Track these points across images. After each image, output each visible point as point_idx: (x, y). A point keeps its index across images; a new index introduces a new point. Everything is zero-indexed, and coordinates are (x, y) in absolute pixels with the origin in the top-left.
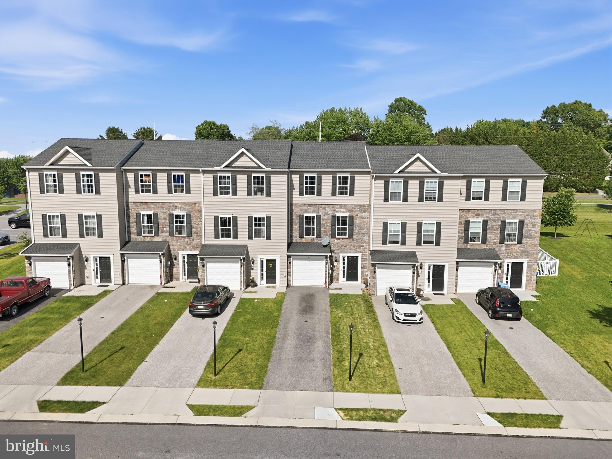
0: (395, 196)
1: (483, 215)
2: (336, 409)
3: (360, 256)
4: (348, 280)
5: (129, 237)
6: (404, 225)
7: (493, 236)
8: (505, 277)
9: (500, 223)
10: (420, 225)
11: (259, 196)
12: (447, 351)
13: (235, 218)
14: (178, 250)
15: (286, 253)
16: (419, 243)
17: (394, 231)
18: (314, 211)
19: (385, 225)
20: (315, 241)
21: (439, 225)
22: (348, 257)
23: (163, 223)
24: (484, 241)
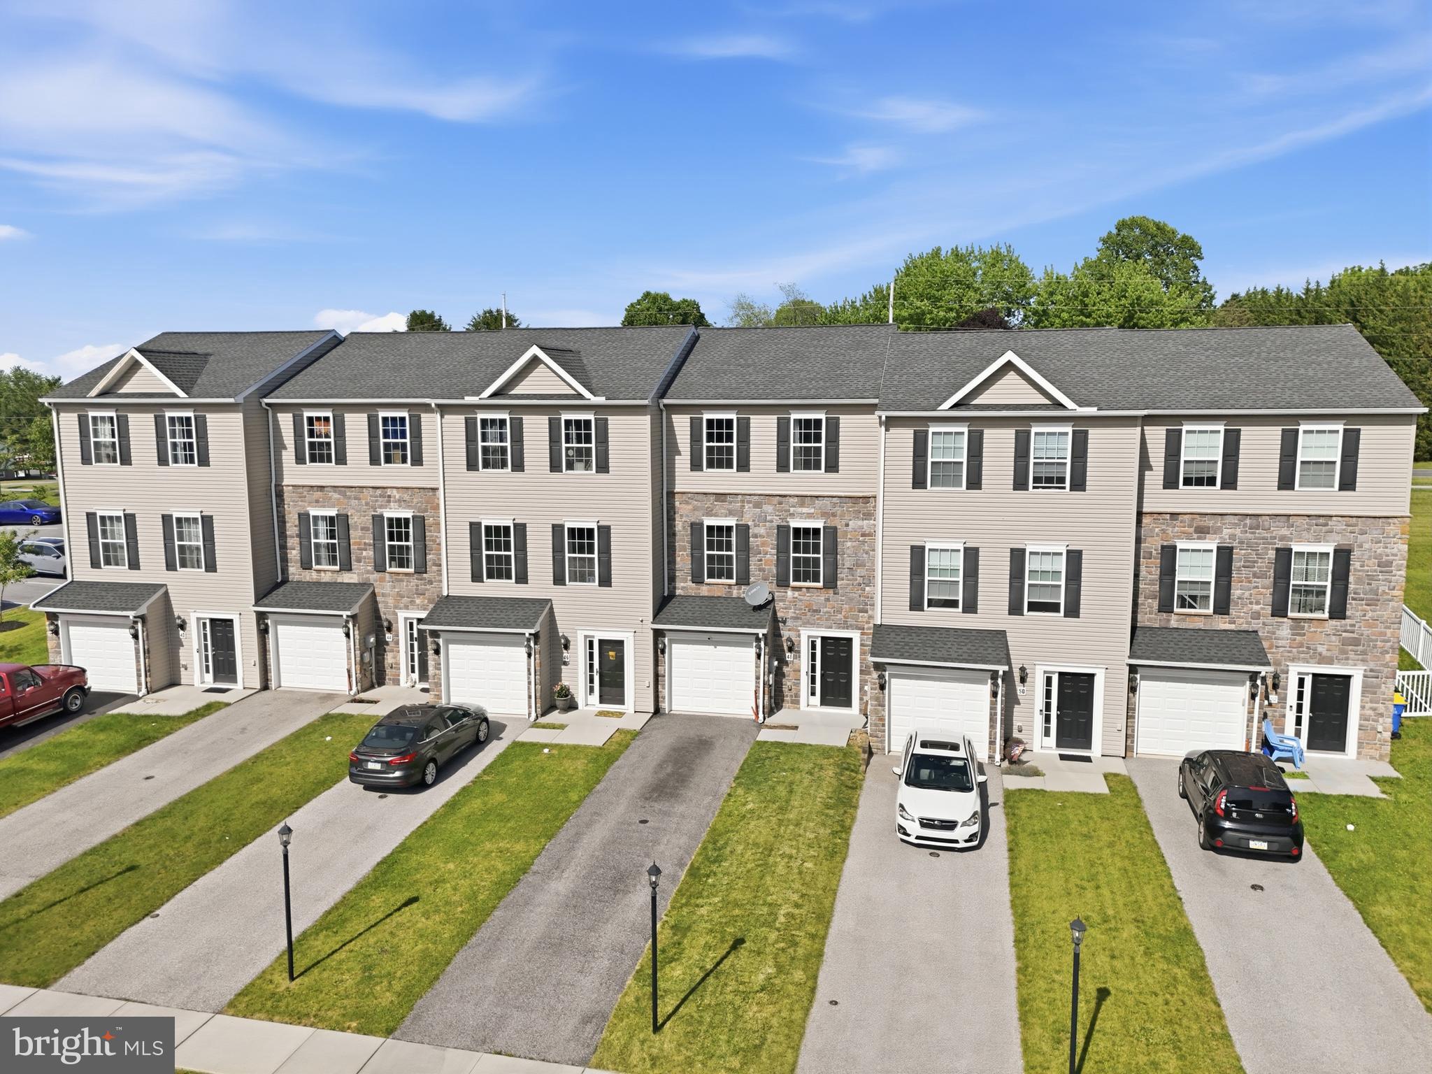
0: (946, 473)
1: (1218, 531)
3: (856, 636)
4: (824, 702)
5: (285, 571)
6: (972, 555)
7: (1251, 593)
8: (1291, 717)
9: (1272, 554)
10: (1018, 557)
11: (579, 471)
13: (521, 529)
14: (396, 607)
15: (649, 626)
16: (1015, 609)
17: (943, 571)
18: (731, 513)
19: (918, 554)
20: (735, 593)
21: (1075, 558)
22: (824, 639)
23: (360, 537)
24: (1223, 607)
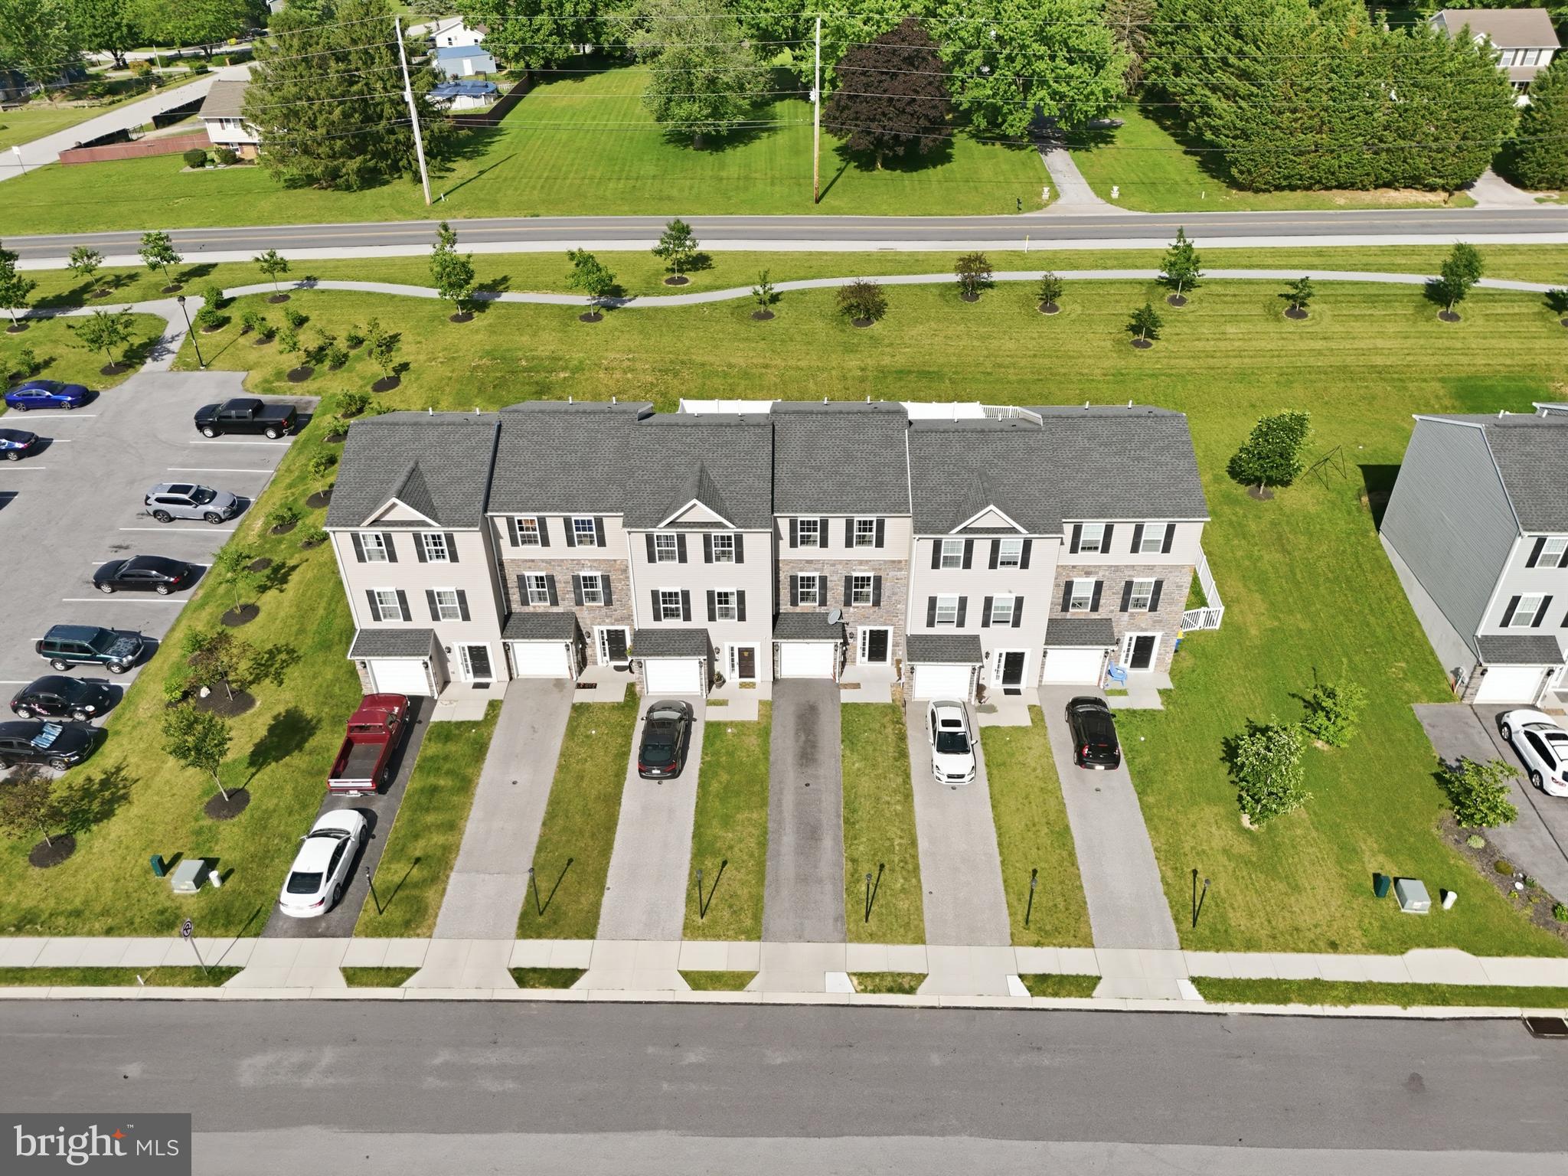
0: (950, 562)
1: (1097, 573)
2: (849, 974)
3: (890, 630)
4: (870, 659)
5: (509, 607)
6: (963, 601)
7: (1110, 602)
8: (1123, 655)
9: (1123, 584)
10: (988, 601)
11: (724, 562)
12: (997, 850)
13: (686, 595)
14: (593, 624)
15: (770, 640)
16: (986, 624)
17: (947, 609)
18: (816, 570)
19: (933, 601)
20: (817, 610)
21: (1019, 601)
22: (871, 631)
23: (564, 587)
24: (1095, 608)
